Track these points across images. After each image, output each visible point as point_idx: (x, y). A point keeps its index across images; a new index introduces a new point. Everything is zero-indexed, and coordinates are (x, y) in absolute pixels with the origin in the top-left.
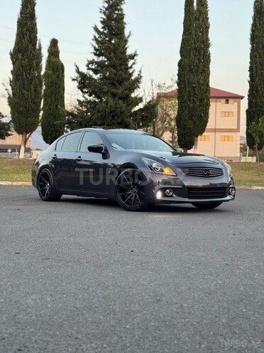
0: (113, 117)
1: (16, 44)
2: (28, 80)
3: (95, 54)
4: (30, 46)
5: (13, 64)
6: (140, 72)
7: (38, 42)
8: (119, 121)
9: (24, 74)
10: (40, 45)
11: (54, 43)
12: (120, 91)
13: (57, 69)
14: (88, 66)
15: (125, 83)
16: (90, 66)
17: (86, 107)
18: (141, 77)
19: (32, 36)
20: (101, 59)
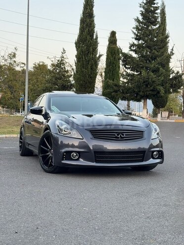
0: (147, 86)
1: (79, 36)
2: (86, 62)
3: (136, 39)
4: (88, 37)
5: (77, 50)
6: (172, 50)
7: (95, 34)
8: (152, 88)
9: (84, 57)
10: (97, 36)
11: (113, 34)
12: (152, 66)
13: (114, 52)
14: (130, 48)
15: (158, 59)
16: (132, 48)
17: (127, 79)
18: (173, 54)
19: (90, 29)
20: (140, 42)
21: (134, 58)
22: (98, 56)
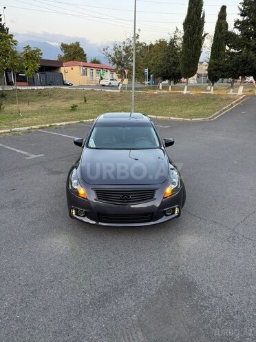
0: (245, 64)
2: (192, 42)
3: (242, 15)
4: (195, 17)
7: (202, 13)
8: (250, 67)
9: (189, 38)
10: (204, 14)
11: (224, 8)
14: (235, 25)
16: (237, 25)
20: (245, 18)
21: (237, 36)
22: (203, 35)
